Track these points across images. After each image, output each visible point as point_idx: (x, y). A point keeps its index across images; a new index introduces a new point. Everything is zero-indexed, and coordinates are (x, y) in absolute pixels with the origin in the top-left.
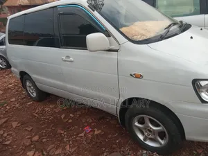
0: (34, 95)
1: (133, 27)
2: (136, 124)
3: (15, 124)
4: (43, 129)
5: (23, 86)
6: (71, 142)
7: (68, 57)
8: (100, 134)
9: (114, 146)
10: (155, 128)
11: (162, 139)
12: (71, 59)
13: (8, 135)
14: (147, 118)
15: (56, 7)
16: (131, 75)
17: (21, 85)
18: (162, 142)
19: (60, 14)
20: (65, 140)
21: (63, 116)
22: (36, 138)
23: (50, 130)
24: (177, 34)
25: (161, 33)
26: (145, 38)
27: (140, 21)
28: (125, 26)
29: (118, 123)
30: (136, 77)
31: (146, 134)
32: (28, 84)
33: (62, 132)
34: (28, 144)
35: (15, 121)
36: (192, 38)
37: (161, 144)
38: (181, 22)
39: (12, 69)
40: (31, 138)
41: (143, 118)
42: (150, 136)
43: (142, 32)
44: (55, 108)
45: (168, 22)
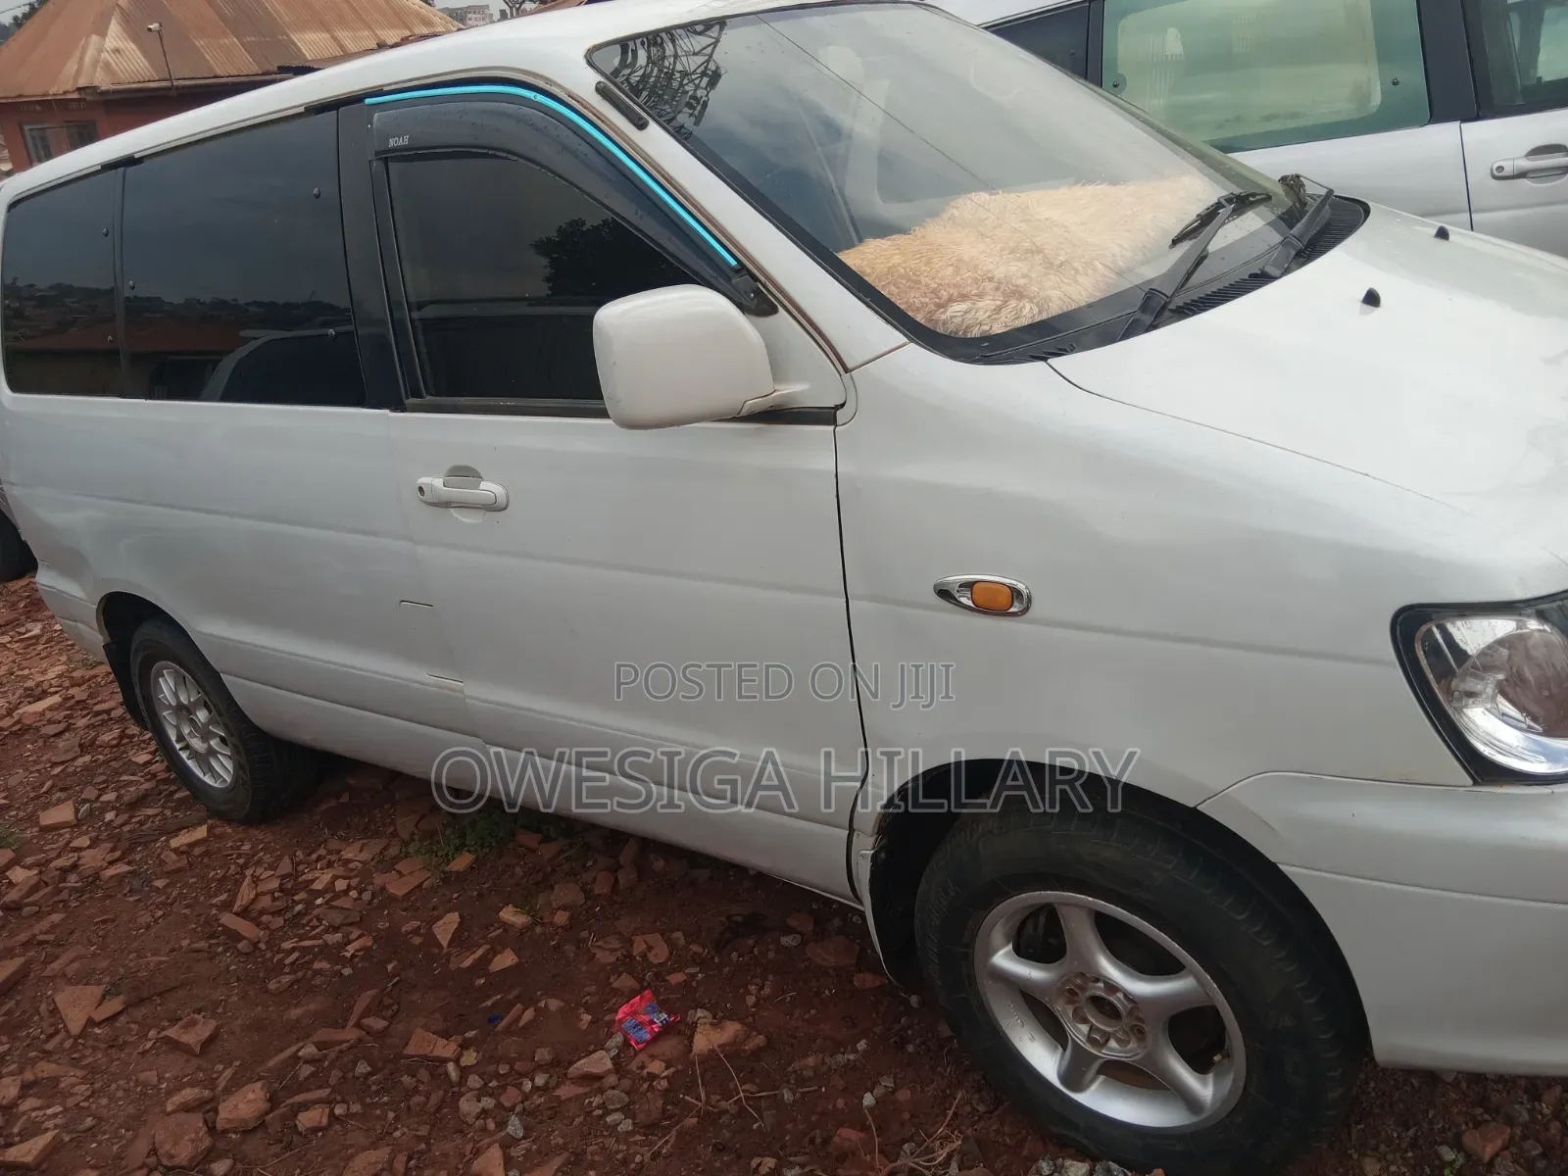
0: (220, 772)
1: (935, 233)
2: (1004, 960)
3: (77, 1006)
4: (299, 1031)
5: (129, 702)
6: (515, 1126)
7: (464, 473)
8: (732, 1051)
9: (848, 1135)
10: (1141, 987)
11: (1200, 1066)
12: (490, 489)
13: (26, 1089)
14: (1076, 908)
15: (355, 99)
16: (944, 593)
17: (112, 700)
18: (1204, 1089)
19: (387, 157)
20: (468, 1106)
21: (446, 927)
22: (245, 1104)
23: (351, 1034)
24: (1261, 279)
25: (1150, 272)
26: (1028, 313)
27: (990, 186)
28: (885, 229)
29: (864, 960)
30: (982, 609)
31: (1079, 1032)
32: (167, 687)
33: (445, 1049)
34: (184, 1153)
35: (84, 979)
36: (1372, 299)
37: (1190, 1102)
38: (1293, 183)
39: (44, 578)
40: (207, 1107)
41: (1050, 912)
42: (1114, 1050)
43: (1011, 269)
44: (386, 864)
45: (1197, 191)
